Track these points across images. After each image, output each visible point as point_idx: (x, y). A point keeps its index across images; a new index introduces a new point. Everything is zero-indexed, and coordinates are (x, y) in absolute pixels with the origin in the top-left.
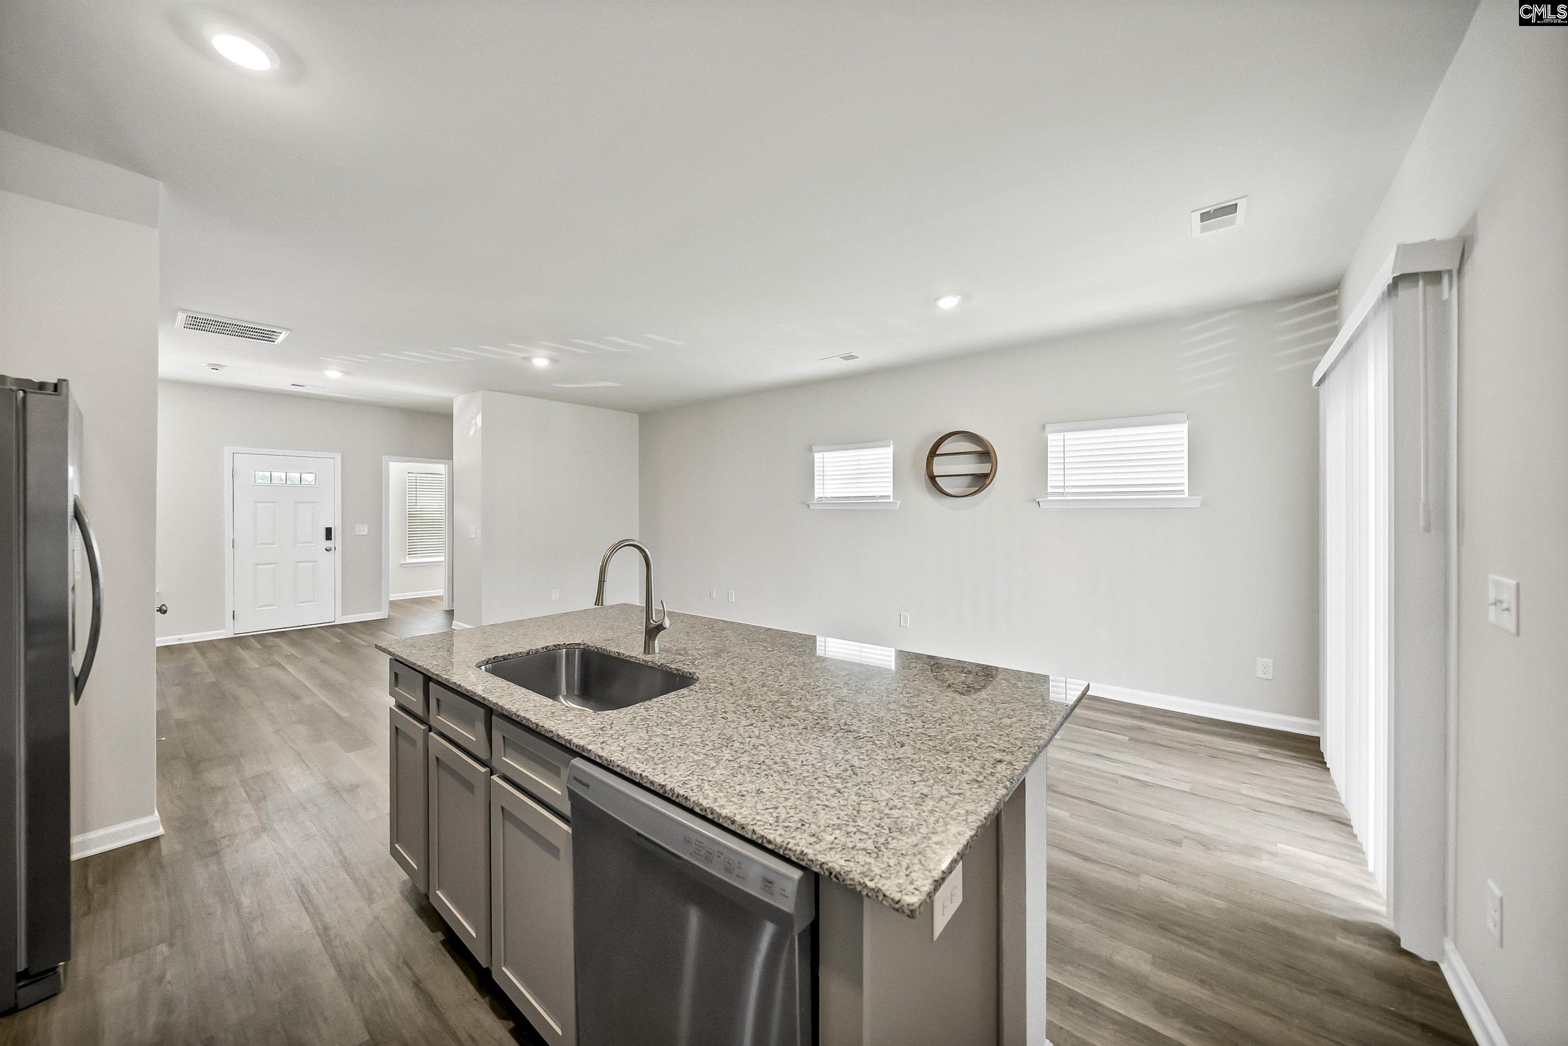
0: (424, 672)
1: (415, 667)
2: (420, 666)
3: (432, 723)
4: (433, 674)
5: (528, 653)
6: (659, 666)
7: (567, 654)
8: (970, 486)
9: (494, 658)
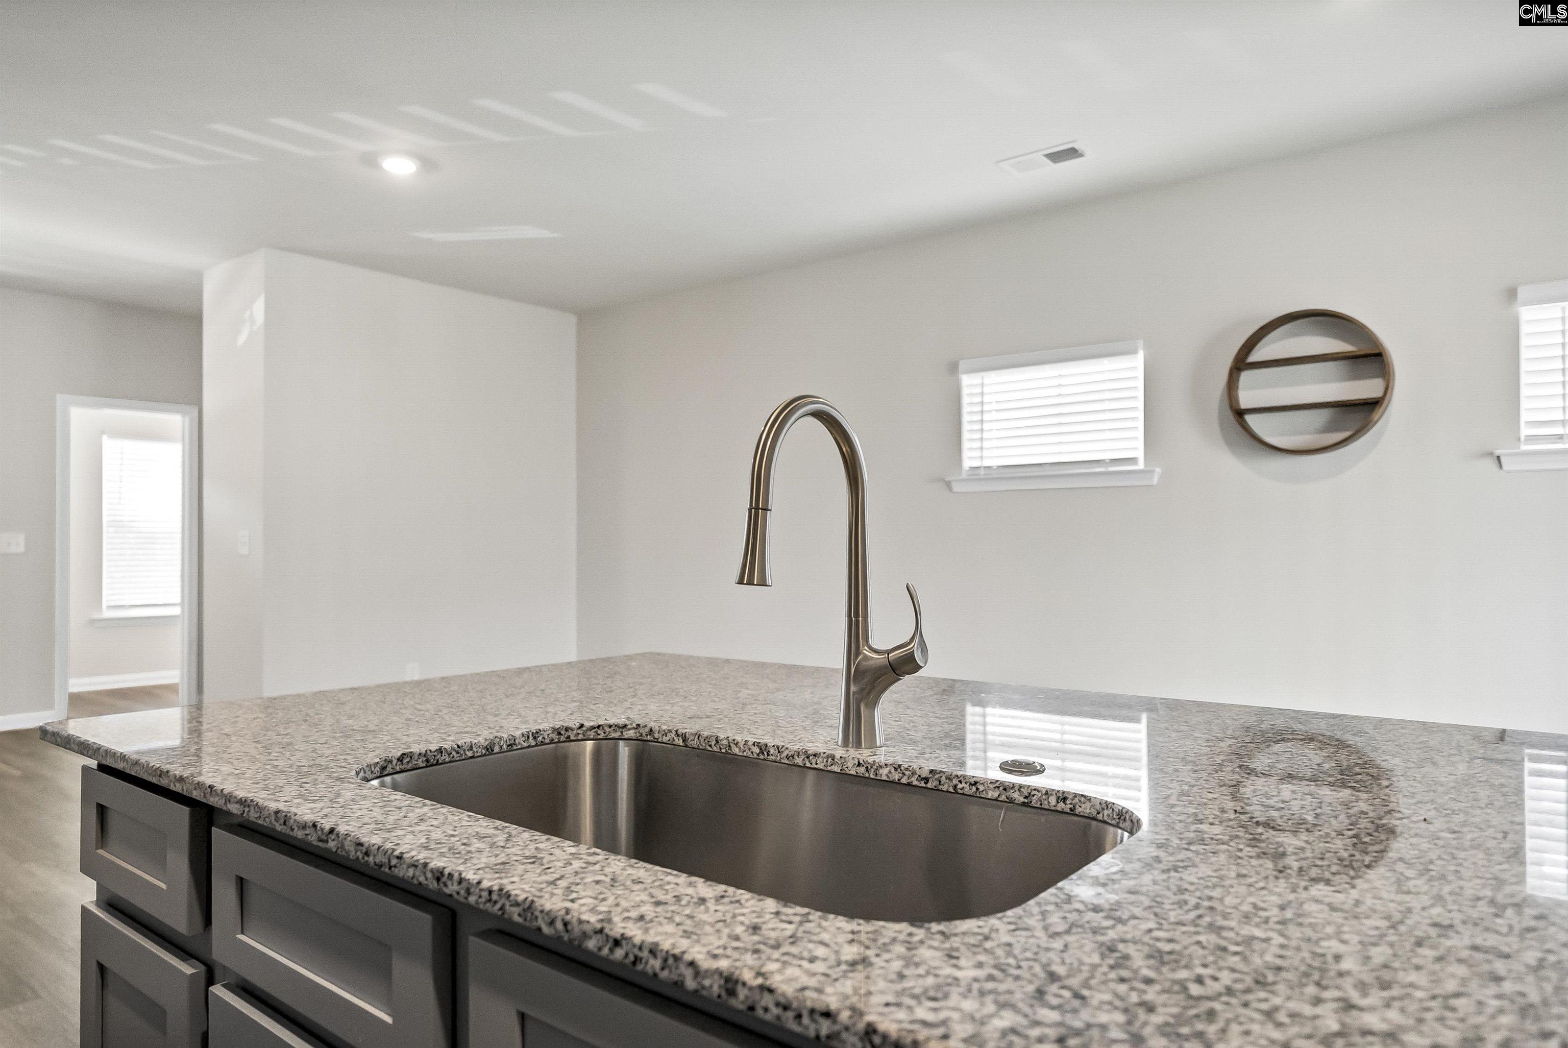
0: (196, 795)
1: (164, 782)
2: (181, 779)
3: (219, 953)
4: (229, 798)
5: (489, 749)
6: (926, 780)
7: (597, 754)
8: (1329, 428)
9: (400, 759)
